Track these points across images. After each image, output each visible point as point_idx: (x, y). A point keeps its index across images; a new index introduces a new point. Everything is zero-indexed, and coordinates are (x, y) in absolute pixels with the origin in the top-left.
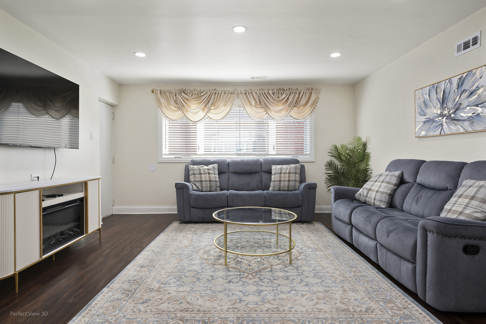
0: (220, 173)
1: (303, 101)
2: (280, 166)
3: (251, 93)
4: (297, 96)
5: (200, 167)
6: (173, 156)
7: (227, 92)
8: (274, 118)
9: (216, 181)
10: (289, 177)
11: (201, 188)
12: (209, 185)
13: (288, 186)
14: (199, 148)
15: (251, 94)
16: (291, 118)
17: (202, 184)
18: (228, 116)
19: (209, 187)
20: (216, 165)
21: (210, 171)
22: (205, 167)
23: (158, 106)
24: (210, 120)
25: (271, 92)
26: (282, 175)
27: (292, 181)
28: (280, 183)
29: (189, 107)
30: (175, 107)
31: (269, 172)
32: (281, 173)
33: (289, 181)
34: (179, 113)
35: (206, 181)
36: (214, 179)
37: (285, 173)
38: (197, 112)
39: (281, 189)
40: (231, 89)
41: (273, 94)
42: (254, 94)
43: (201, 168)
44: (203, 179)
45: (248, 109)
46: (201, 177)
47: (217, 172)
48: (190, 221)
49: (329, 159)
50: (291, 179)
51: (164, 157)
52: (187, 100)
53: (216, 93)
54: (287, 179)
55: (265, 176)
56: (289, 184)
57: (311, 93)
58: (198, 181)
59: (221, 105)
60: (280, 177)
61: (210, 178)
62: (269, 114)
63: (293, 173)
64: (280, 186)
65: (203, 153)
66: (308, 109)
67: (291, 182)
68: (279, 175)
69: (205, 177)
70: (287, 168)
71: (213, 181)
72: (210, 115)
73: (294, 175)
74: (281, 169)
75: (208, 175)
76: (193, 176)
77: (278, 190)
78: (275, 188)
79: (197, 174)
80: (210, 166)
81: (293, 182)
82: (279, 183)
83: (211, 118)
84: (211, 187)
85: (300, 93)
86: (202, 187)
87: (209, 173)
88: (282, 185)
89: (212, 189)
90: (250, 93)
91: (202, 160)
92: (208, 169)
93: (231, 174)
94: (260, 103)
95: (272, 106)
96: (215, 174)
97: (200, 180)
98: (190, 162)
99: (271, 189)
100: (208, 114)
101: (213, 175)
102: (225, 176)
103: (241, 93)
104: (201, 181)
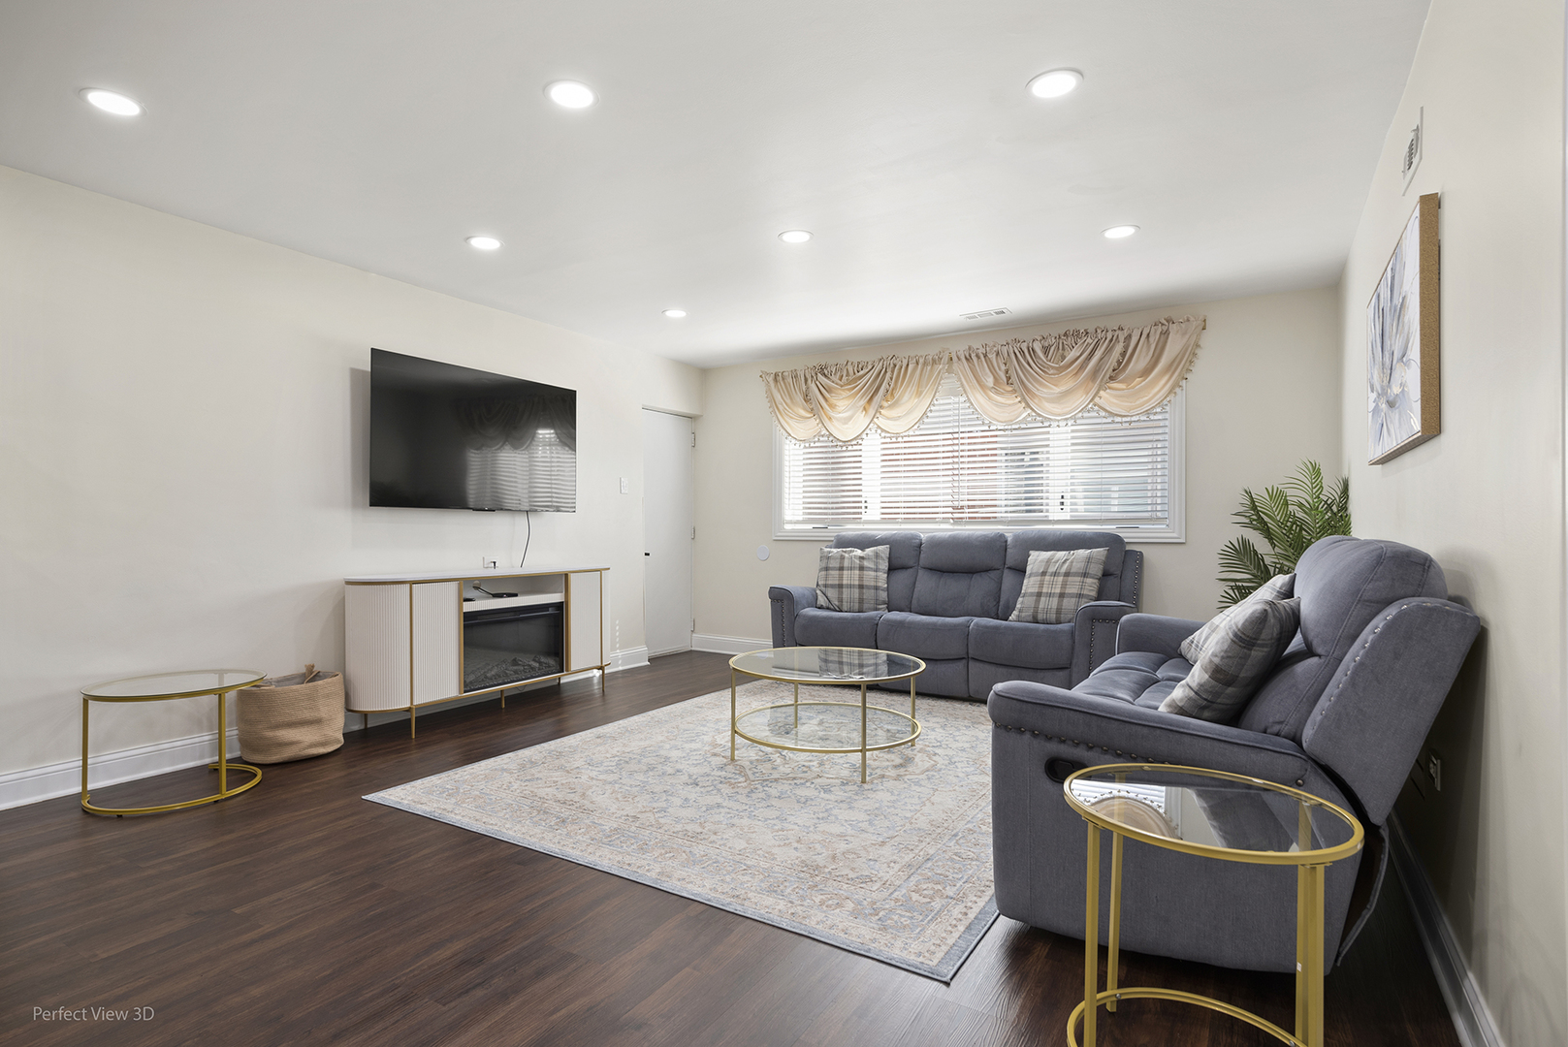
0: (892, 569)
1: (1139, 362)
2: (1048, 554)
3: (985, 356)
4: (1119, 348)
5: (845, 552)
6: (810, 526)
7: (921, 361)
8: (1046, 418)
9: (876, 588)
10: (1064, 585)
11: (837, 603)
12: (857, 596)
13: (1059, 611)
14: (866, 505)
15: (983, 359)
16: (1103, 414)
17: (841, 593)
18: (926, 420)
19: (857, 600)
20: (884, 549)
21: (866, 563)
22: (859, 552)
23: (771, 409)
24: (883, 434)
25: (1037, 347)
26: (1047, 578)
27: (1071, 596)
28: (1038, 602)
29: (832, 406)
30: (805, 409)
31: (1020, 571)
32: (1044, 574)
33: (1062, 595)
34: (814, 422)
35: (850, 586)
36: (872, 584)
37: (1055, 574)
38: (850, 418)
39: (1040, 617)
40: (932, 351)
41: (1046, 350)
42: (992, 356)
43: (846, 555)
44: (845, 582)
45: (979, 398)
46: (841, 577)
47: (884, 566)
50: (1068, 591)
51: (788, 527)
52: (830, 390)
53: (895, 366)
54: (1058, 591)
55: (1008, 579)
56: (1060, 604)
57: (1166, 334)
58: (832, 586)
59: (906, 398)
60: (1042, 585)
61: (861, 578)
62: (1032, 409)
63: (1076, 574)
64: (1036, 608)
65: (878, 517)
66: (1159, 387)
67: (1065, 600)
68: (1039, 578)
69: (850, 577)
70: (1066, 560)
71: (868, 587)
72: (881, 421)
73: (1079, 579)
74: (1049, 561)
75: (857, 572)
77: (1031, 619)
78: (1023, 614)
79: (833, 569)
80: (869, 551)
81: (1074, 600)
82: (1036, 600)
83: (883, 430)
84: (861, 601)
85: (1129, 337)
86: (841, 600)
87: (862, 568)
88: (1041, 606)
89: (866, 606)
90: (982, 356)
92: (862, 558)
93: (921, 572)
94: (1009, 378)
95: (1041, 384)
96: (876, 570)
97: (837, 583)
98: (832, 539)
99: (1013, 617)
100: (875, 420)
101: (873, 573)
102: (902, 577)
103: (959, 359)
104: (841, 586)
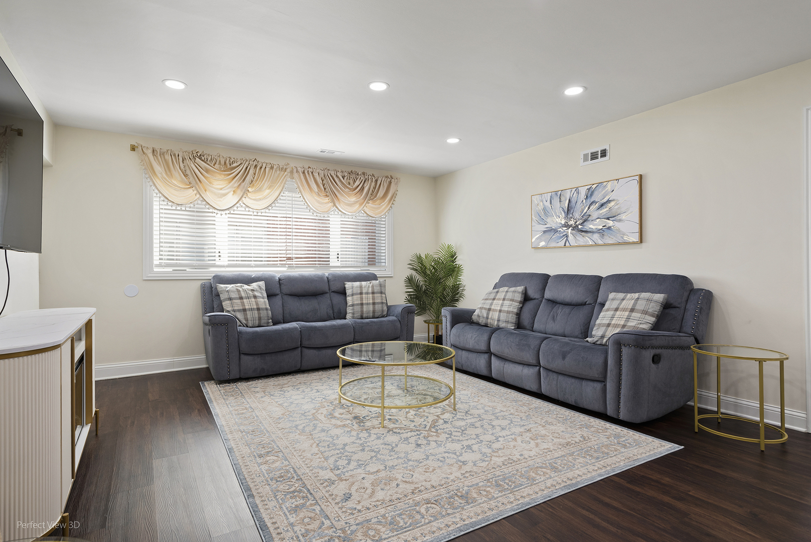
0: (270, 296)
1: (381, 193)
2: (357, 284)
3: (312, 173)
4: (373, 185)
5: (238, 286)
6: (170, 269)
7: (275, 167)
8: (343, 213)
9: (267, 309)
10: (373, 298)
11: (245, 322)
12: (257, 315)
13: (374, 312)
14: (219, 254)
15: (311, 175)
16: (365, 215)
17: (245, 315)
18: (277, 205)
19: (257, 319)
20: (262, 284)
21: (257, 294)
22: (246, 287)
23: (147, 176)
24: (247, 209)
25: (339, 175)
26: (364, 296)
27: (378, 303)
28: (362, 308)
29: (211, 183)
30: (182, 181)
31: (343, 293)
32: (361, 293)
33: (374, 304)
34: (191, 192)
35: (252, 309)
36: (264, 307)
37: (367, 293)
38: (225, 195)
39: (364, 316)
40: (282, 163)
41: (343, 177)
42: (316, 175)
43: (241, 289)
44: (247, 307)
45: (307, 196)
46: (243, 304)
47: (265, 295)
48: (238, 377)
49: (409, 272)
50: (376, 301)
51: (156, 270)
52: (207, 171)
53: (256, 166)
54: (371, 301)
55: (337, 299)
56: (374, 308)
57: (390, 183)
58: (239, 311)
59: (265, 186)
60: (362, 299)
61: (257, 304)
62: (337, 207)
63: (377, 293)
64: (362, 312)
66: (385, 204)
67: (376, 306)
68: (359, 296)
69: (249, 304)
70: (369, 286)
71: (263, 309)
72: (246, 200)
73: (379, 295)
74: (361, 287)
75: (253, 300)
76: (228, 302)
77: (360, 317)
78: (355, 315)
79: (235, 299)
80: (254, 285)
81: (380, 305)
82: (361, 307)
83: (248, 206)
84: (260, 319)
85: (376, 181)
86: (247, 320)
87: (255, 297)
88: (365, 310)
89: (263, 321)
90: (310, 173)
91: (236, 275)
92: (253, 290)
93: (285, 297)
94: (325, 189)
95: (342, 195)
96: (263, 298)
97: (241, 308)
98: (211, 278)
99: (349, 316)
100: (243, 199)
101: (262, 300)
102: (278, 301)
103: (297, 171)
104: (244, 310)
